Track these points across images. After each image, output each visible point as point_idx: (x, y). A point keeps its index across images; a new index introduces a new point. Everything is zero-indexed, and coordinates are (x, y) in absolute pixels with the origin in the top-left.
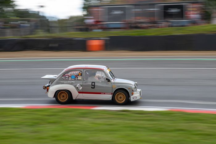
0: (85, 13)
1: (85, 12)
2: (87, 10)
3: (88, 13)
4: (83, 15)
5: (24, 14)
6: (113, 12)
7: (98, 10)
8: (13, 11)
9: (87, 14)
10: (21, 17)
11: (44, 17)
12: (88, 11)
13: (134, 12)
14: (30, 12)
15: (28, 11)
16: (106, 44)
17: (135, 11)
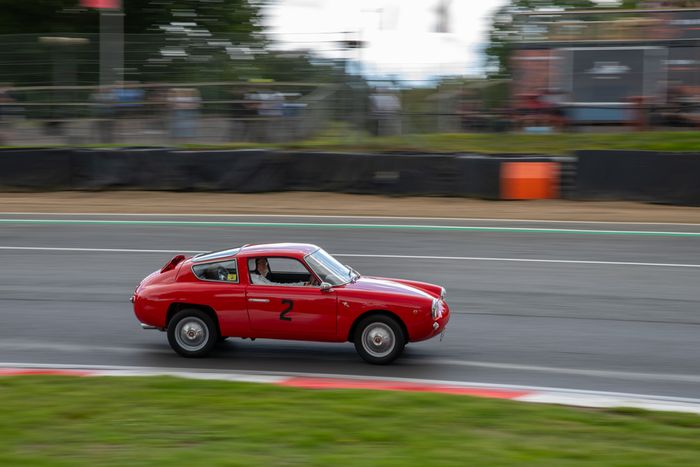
0: (494, 69)
1: (494, 65)
2: (500, 59)
3: (504, 69)
4: (485, 77)
5: (295, 70)
6: (600, 66)
7: (548, 61)
8: (252, 58)
9: (500, 73)
10: (277, 78)
11: (359, 79)
12: (504, 63)
13: (666, 69)
14: (314, 63)
15: (307, 60)
16: (563, 177)
17: (670, 66)
